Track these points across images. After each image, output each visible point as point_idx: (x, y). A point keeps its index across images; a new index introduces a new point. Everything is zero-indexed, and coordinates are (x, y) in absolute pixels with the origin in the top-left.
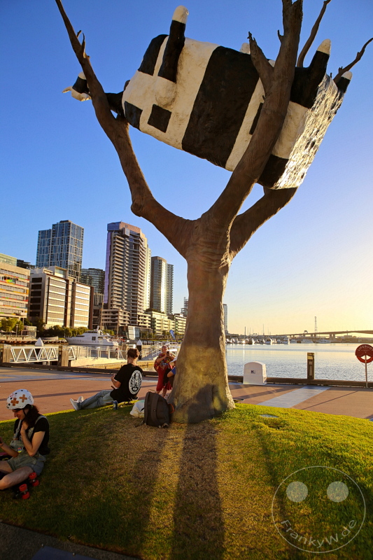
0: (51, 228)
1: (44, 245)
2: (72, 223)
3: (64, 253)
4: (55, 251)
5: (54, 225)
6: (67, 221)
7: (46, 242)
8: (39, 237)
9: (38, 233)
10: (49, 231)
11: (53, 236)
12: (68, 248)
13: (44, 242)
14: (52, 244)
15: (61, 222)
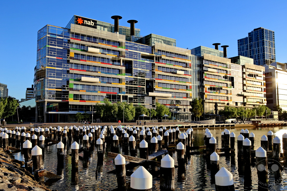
0: (248, 36)
1: (243, 50)
2: (264, 29)
3: (261, 53)
4: (253, 53)
5: (249, 34)
6: (260, 28)
7: (245, 48)
8: (238, 45)
9: (237, 42)
10: (247, 38)
11: (250, 42)
12: (264, 49)
13: (243, 48)
14: (250, 48)
15: (255, 30)
